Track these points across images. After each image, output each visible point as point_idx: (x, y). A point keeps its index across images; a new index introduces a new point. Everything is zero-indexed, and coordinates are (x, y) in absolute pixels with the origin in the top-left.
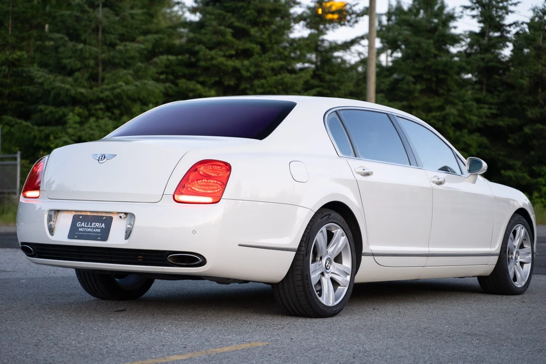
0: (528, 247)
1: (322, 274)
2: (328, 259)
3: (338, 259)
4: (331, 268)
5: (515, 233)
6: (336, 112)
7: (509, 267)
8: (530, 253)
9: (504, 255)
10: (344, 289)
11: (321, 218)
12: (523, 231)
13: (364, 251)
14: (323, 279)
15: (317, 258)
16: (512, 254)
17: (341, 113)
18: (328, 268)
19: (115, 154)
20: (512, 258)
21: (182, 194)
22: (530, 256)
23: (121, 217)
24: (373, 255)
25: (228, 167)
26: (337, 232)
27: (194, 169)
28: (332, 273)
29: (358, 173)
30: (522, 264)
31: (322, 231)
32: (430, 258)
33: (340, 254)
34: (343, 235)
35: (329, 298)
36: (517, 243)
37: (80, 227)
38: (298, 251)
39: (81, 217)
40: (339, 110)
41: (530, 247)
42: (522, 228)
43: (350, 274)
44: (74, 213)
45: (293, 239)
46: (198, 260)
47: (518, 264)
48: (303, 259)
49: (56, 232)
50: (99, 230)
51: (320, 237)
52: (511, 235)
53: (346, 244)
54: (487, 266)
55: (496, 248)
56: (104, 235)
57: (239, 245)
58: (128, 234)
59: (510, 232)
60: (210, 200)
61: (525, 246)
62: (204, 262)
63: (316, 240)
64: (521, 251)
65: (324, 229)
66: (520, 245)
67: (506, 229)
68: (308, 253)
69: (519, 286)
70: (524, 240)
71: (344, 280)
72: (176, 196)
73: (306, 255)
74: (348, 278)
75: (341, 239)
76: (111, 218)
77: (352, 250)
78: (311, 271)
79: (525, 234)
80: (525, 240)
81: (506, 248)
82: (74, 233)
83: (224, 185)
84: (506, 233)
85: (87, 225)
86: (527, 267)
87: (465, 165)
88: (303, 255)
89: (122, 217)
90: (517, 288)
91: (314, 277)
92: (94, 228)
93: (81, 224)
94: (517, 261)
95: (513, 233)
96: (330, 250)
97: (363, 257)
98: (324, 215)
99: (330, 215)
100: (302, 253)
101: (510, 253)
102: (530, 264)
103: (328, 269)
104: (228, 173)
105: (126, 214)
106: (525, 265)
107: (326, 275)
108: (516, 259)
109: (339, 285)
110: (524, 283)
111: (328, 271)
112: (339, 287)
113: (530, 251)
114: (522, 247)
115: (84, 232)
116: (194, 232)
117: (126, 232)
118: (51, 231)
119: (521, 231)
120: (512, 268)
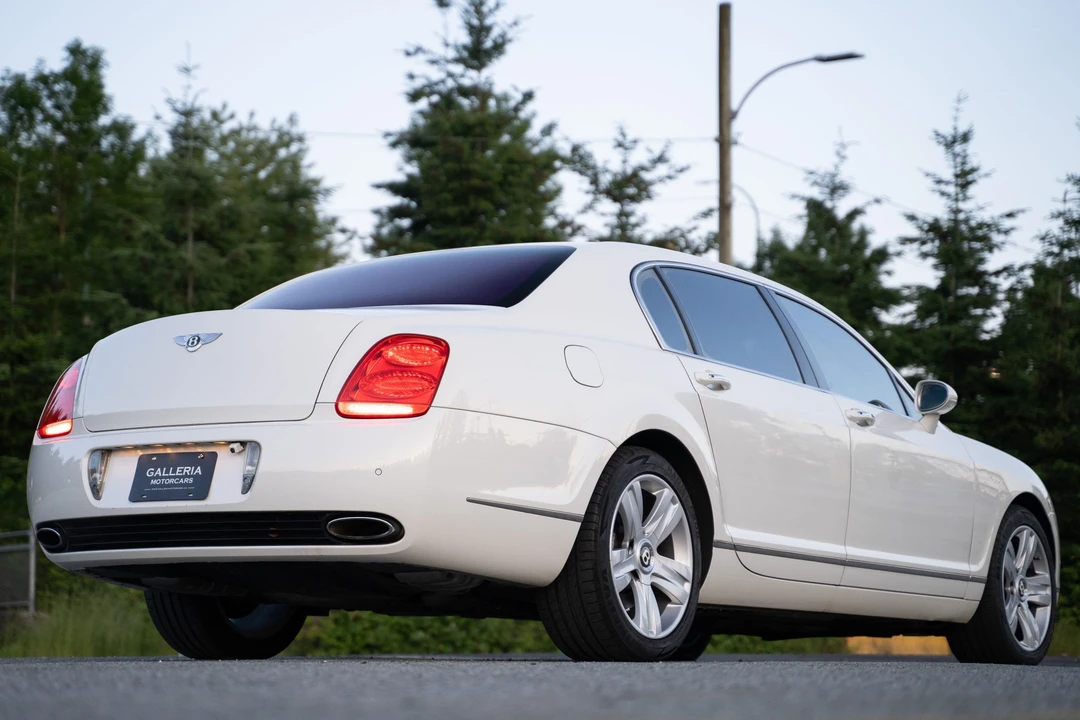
0: (1043, 574)
1: (635, 574)
2: (646, 545)
3: (666, 549)
4: (651, 563)
5: (1016, 542)
6: (654, 268)
7: (1007, 608)
8: (1047, 586)
9: (996, 583)
10: (680, 608)
11: (630, 462)
12: (1033, 540)
13: (717, 537)
14: (637, 584)
15: (623, 543)
16: (1012, 584)
17: (665, 273)
18: (646, 563)
19: (219, 332)
20: (1012, 593)
21: (352, 400)
22: (1048, 591)
23: (233, 450)
24: (736, 547)
25: (443, 348)
26: (662, 493)
27: (376, 352)
28: (655, 575)
29: (701, 382)
30: (1033, 606)
31: (631, 488)
32: (848, 569)
33: (670, 538)
34: (673, 501)
35: (649, 621)
36: (1021, 563)
37: (154, 478)
38: (586, 521)
39: (155, 459)
40: (662, 267)
41: (1048, 575)
42: (1031, 535)
43: (690, 579)
44: (140, 453)
45: (575, 494)
46: (387, 528)
47: (1025, 605)
48: (596, 536)
49: (105, 493)
50: (191, 480)
51: (629, 500)
52: (1009, 545)
53: (681, 521)
54: (963, 602)
55: (980, 566)
56: (201, 489)
57: (469, 500)
58: (248, 483)
59: (1005, 540)
60: (407, 409)
61: (1037, 572)
62: (398, 533)
63: (621, 505)
64: (1031, 581)
65: (636, 483)
66: (1027, 568)
67: (999, 533)
68: (605, 528)
69: (1029, 649)
70: (1036, 559)
71: (679, 591)
72: (341, 404)
73: (602, 532)
74: (687, 587)
75: (670, 511)
76: (214, 455)
77: (694, 534)
78: (612, 564)
79: (1037, 548)
80: (1038, 559)
81: (1000, 568)
82: (141, 489)
83: (436, 381)
84: (997, 540)
85: (167, 472)
86: (1045, 613)
87: (913, 400)
88: (596, 531)
89: (236, 451)
90: (1024, 651)
91: (620, 576)
92: (180, 477)
93: (155, 472)
94: (1023, 598)
95: (1013, 540)
96: (650, 528)
97: (714, 549)
98: (634, 457)
99: (647, 457)
100: (594, 526)
101: (1008, 582)
102: (1049, 608)
103: (646, 566)
104: (444, 359)
105: (243, 443)
106: (1038, 610)
107: (642, 576)
108: (1022, 596)
109: (668, 600)
110: (1037, 645)
111: (645, 569)
112: (669, 605)
113: (1049, 582)
114: (1030, 572)
115: (161, 486)
116: (379, 472)
117: (245, 479)
118: (96, 490)
119: (1029, 540)
120: (1013, 613)
